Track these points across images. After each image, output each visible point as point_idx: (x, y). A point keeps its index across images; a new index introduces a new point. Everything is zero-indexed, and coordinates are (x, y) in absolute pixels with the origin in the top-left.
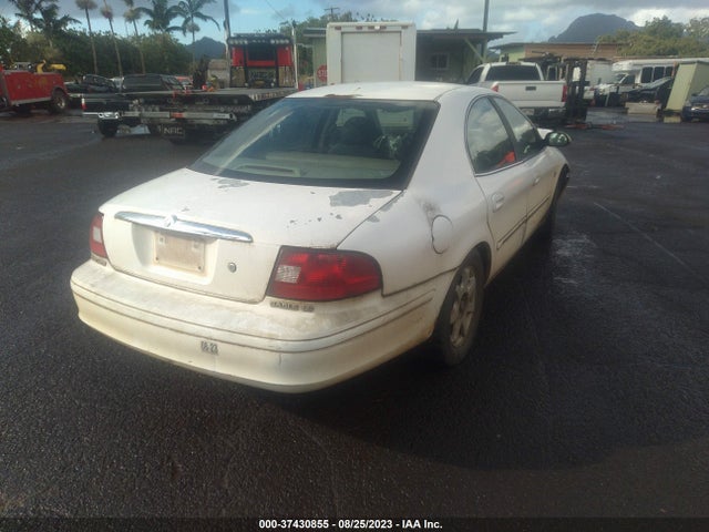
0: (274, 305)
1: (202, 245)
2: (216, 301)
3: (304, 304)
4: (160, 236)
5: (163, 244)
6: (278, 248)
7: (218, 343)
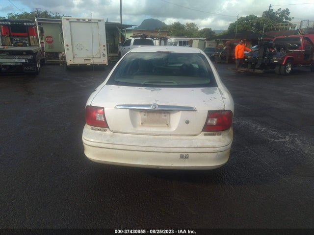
0: (205, 135)
1: (168, 115)
2: (178, 137)
3: (218, 132)
4: (143, 113)
5: (146, 117)
6: (207, 112)
7: (189, 154)
